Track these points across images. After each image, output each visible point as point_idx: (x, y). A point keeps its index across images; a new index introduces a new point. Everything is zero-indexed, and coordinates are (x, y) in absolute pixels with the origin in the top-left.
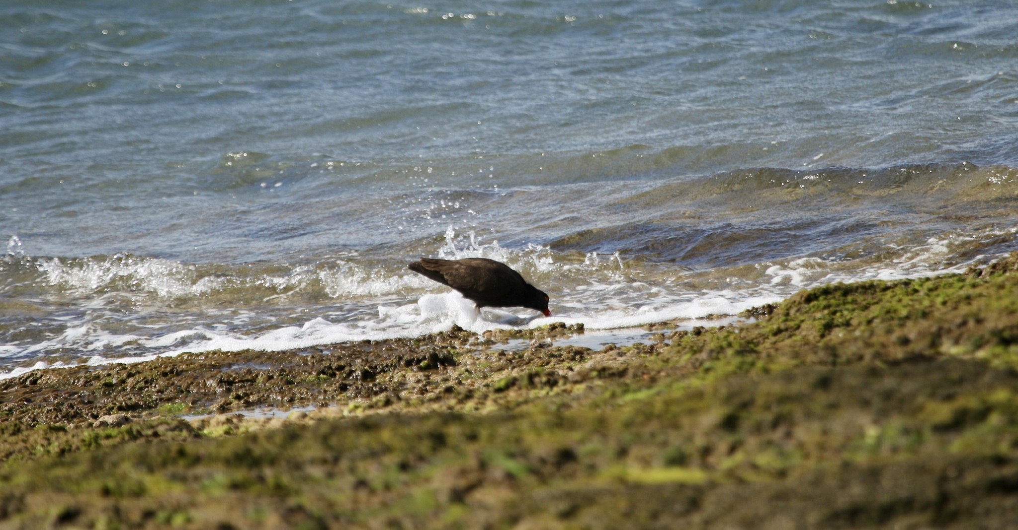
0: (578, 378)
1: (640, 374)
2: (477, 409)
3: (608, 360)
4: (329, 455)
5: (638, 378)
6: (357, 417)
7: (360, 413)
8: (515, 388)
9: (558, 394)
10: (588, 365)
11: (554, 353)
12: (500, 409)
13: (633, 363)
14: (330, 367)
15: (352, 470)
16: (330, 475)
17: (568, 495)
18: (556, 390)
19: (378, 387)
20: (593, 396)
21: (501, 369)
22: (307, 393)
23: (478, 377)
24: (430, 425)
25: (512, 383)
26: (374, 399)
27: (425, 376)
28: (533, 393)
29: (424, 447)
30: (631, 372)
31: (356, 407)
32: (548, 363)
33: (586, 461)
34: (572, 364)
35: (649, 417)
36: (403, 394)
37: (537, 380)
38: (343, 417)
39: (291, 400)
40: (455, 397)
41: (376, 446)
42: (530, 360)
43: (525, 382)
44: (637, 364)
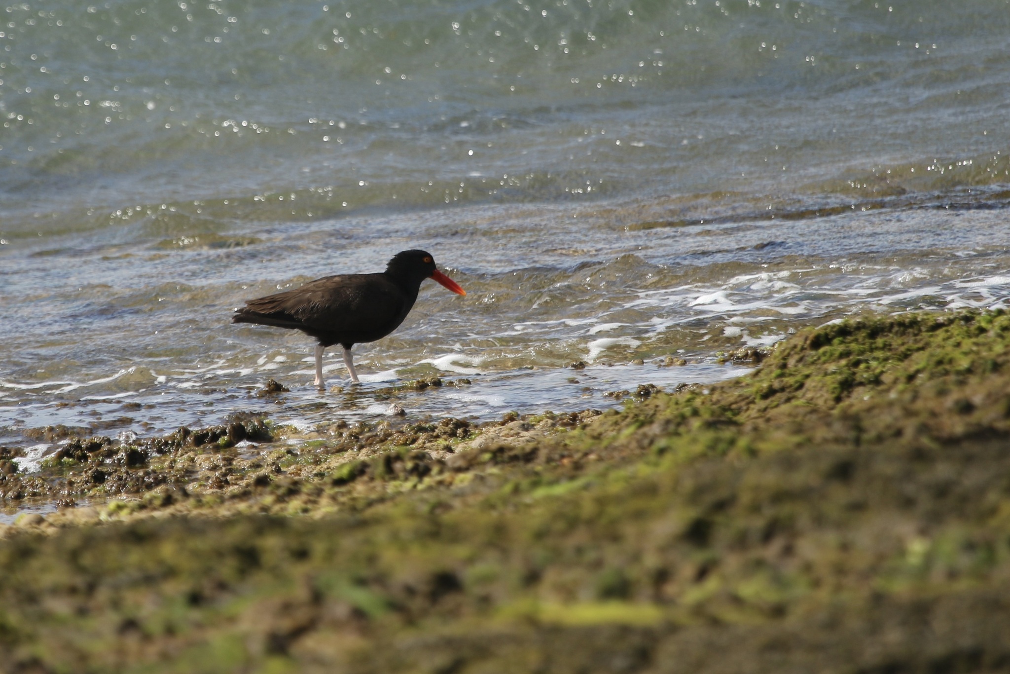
0: (460, 463)
1: (557, 456)
2: (305, 511)
3: (507, 435)
4: (79, 581)
5: (554, 464)
6: (121, 522)
7: (125, 517)
8: (365, 478)
9: (430, 488)
10: (475, 443)
11: (423, 425)
12: (341, 511)
13: (546, 440)
14: (78, 446)
15: (116, 604)
16: (82, 612)
17: (449, 643)
18: (427, 481)
19: (152, 476)
20: (485, 491)
21: (341, 450)
22: (43, 485)
23: (307, 462)
24: (235, 535)
25: (359, 471)
26: (147, 495)
27: (224, 459)
28: (391, 487)
29: (227, 569)
30: (543, 454)
31: (120, 508)
32: (414, 441)
33: (478, 590)
34: (451, 441)
35: (573, 523)
36: (191, 487)
37: (398, 466)
38: (100, 523)
39: (19, 497)
40: (272, 493)
41: (152, 567)
42: (387, 435)
43: (380, 469)
44: (552, 442)
